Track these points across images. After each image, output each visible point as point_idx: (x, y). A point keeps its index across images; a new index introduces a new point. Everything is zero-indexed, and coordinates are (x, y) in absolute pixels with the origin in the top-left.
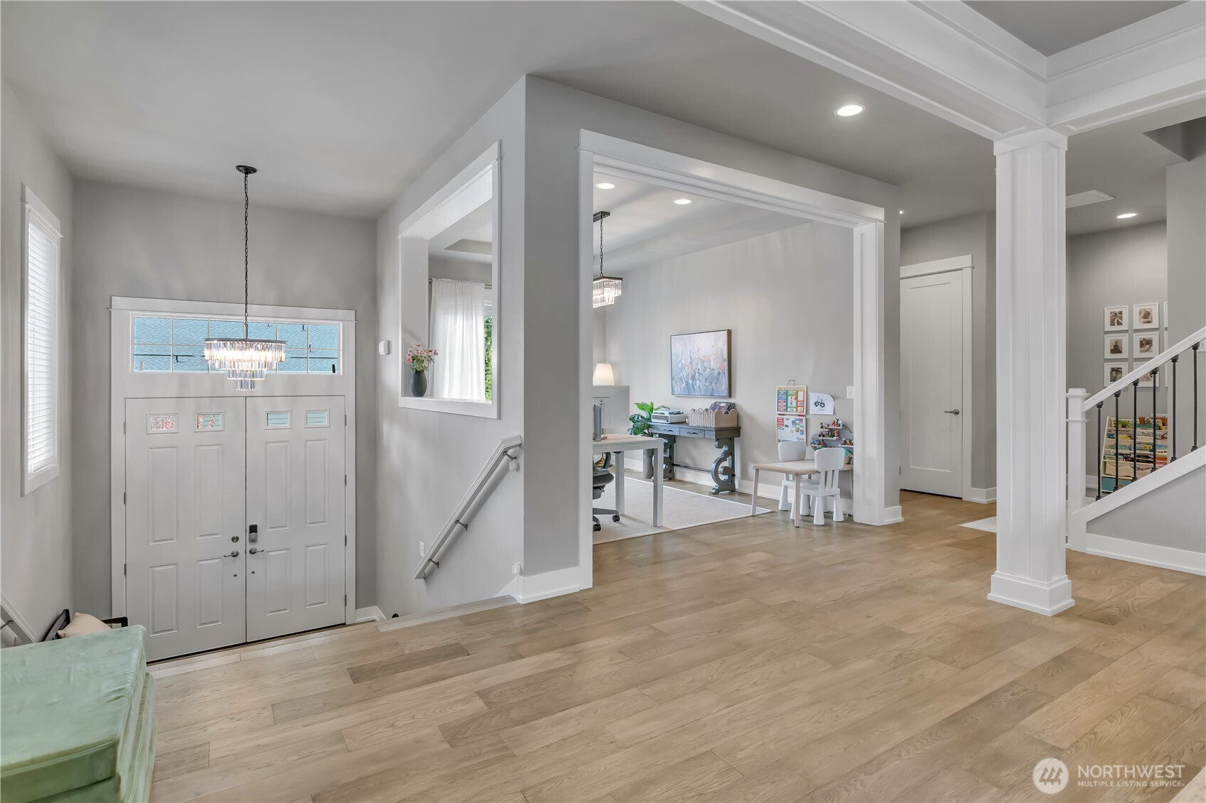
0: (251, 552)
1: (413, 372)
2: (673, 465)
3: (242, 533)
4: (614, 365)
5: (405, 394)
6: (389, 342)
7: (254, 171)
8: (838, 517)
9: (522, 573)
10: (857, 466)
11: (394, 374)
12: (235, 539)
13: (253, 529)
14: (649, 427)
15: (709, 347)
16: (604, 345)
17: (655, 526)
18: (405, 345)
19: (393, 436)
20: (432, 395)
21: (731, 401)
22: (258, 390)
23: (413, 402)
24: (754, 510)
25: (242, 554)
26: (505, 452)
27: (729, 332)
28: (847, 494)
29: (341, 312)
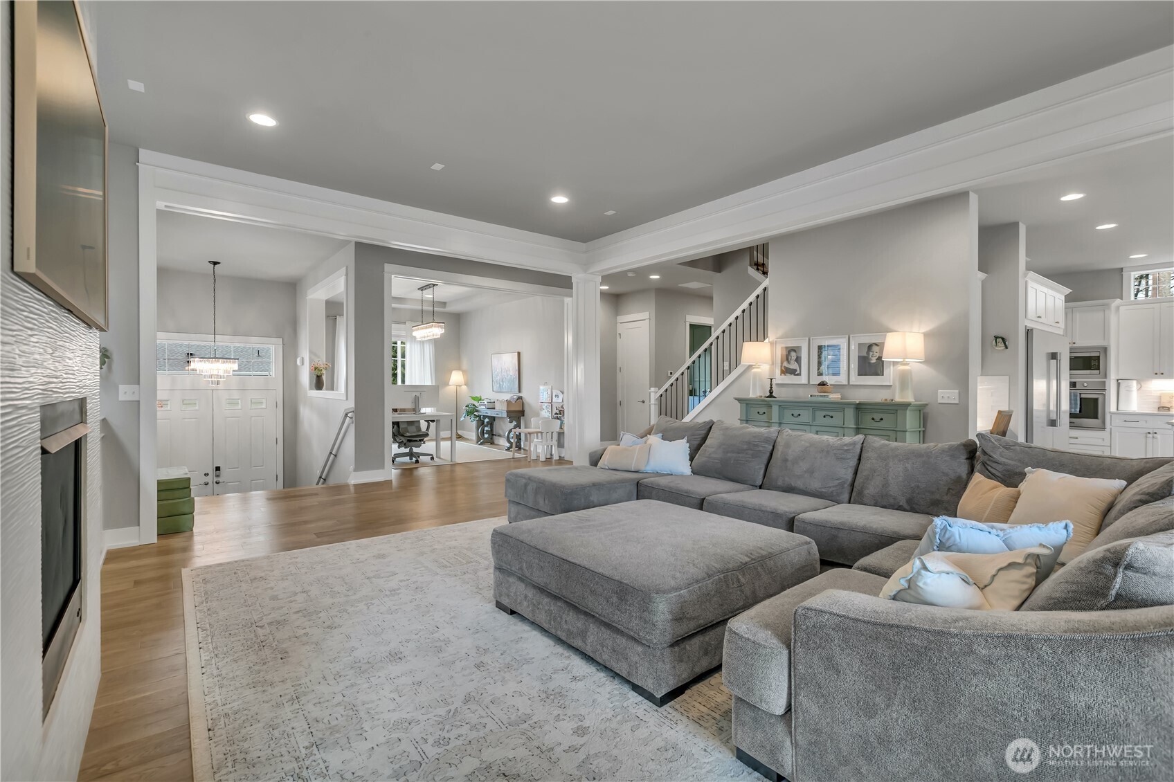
0: (216, 483)
1: (315, 377)
2: (493, 435)
3: (211, 471)
4: (464, 372)
5: (311, 389)
6: (303, 358)
7: (219, 263)
8: (556, 457)
9: (355, 470)
10: (566, 429)
11: (305, 377)
12: (206, 475)
13: (218, 469)
14: (477, 411)
15: (509, 361)
16: (459, 358)
17: (451, 461)
18: (311, 361)
19: (306, 414)
20: (337, 390)
21: (520, 395)
22: (220, 387)
23: (315, 393)
24: (514, 454)
25: (211, 484)
26: (346, 415)
27: (519, 353)
28: (560, 445)
29: (273, 340)
